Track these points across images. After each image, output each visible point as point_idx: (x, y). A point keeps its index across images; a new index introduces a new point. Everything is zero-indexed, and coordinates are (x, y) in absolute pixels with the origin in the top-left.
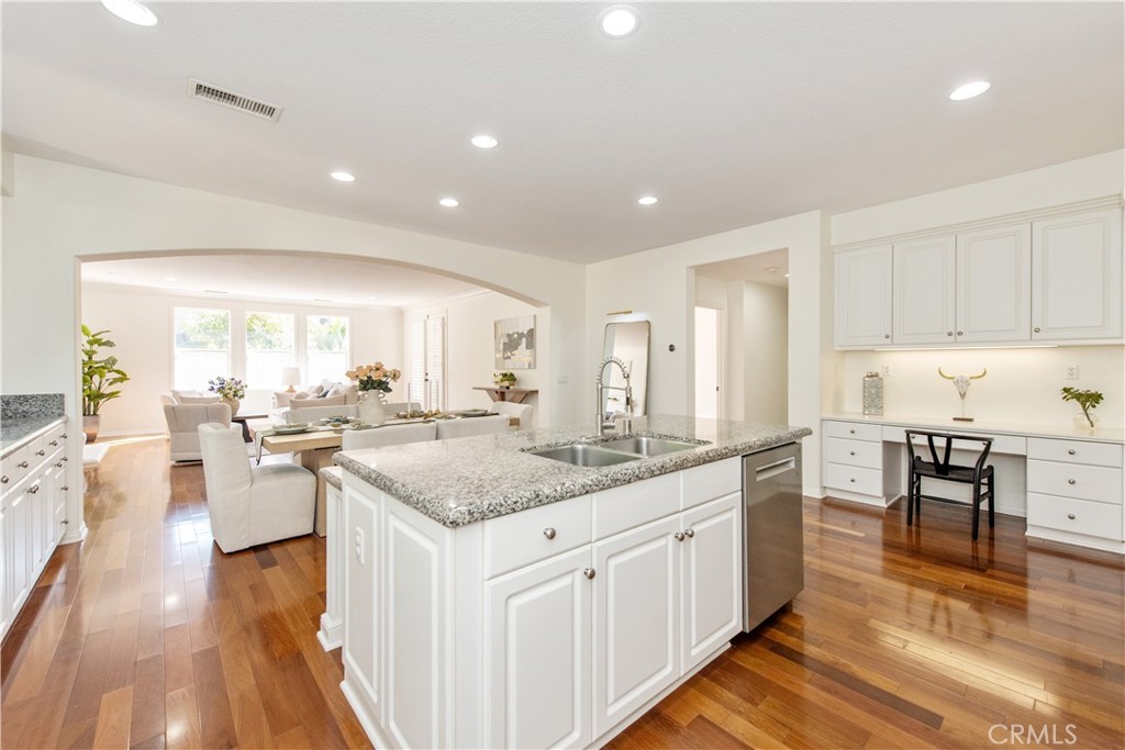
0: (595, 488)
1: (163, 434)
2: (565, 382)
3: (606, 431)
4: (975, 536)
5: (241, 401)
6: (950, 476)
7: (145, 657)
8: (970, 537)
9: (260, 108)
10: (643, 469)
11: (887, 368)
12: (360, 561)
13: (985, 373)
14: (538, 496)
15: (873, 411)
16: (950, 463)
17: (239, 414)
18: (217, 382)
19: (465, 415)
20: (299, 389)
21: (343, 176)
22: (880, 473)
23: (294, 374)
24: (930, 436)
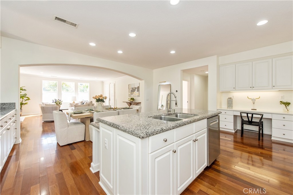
0: (175, 127)
1: (39, 114)
2: (148, 100)
3: (169, 112)
4: (259, 139)
5: (61, 105)
6: (252, 124)
7: (42, 176)
8: (258, 140)
9: (72, 24)
10: (186, 122)
11: (233, 96)
12: (106, 148)
13: (260, 97)
14: (162, 130)
15: (230, 107)
16: (253, 121)
17: (61, 109)
18: (55, 100)
19: (124, 109)
20: (76, 102)
21: (93, 44)
22: (233, 123)
23: (75, 98)
24: (247, 114)
